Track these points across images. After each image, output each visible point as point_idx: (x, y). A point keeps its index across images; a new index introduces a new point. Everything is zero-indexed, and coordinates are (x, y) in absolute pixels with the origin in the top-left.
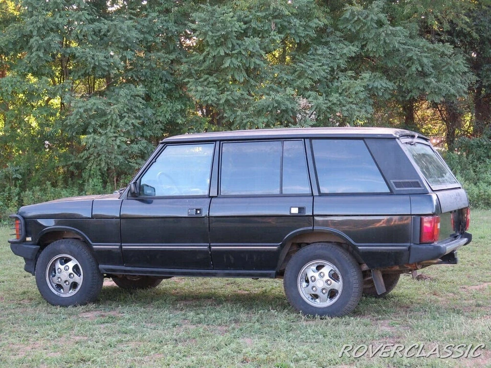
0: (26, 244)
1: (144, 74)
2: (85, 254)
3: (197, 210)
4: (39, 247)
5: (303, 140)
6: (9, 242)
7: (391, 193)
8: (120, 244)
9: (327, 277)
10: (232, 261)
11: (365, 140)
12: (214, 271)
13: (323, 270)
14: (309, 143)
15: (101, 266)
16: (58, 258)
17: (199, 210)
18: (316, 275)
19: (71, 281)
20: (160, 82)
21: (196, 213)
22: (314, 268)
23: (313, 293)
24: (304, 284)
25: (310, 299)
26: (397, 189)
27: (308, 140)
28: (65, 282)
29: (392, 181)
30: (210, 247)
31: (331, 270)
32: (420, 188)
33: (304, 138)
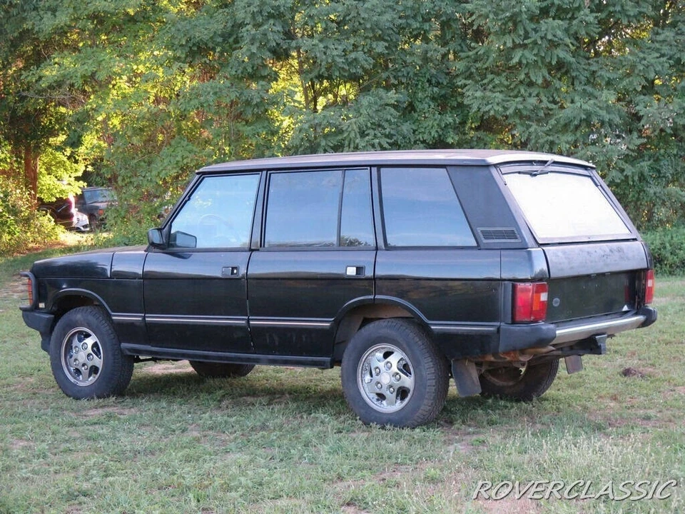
0: (39, 313)
1: (406, 75)
2: (105, 328)
3: (233, 268)
4: (53, 316)
5: (369, 168)
6: (21, 309)
7: (478, 247)
8: (143, 315)
9: (395, 369)
10: (277, 343)
11: (448, 168)
12: (255, 356)
13: (389, 359)
14: (376, 173)
15: (124, 345)
16: (76, 333)
17: (236, 268)
18: (382, 365)
19: (90, 364)
20: (428, 85)
21: (232, 273)
22: (380, 355)
23: (378, 391)
24: (368, 378)
25: (374, 400)
26: (485, 241)
27: (376, 168)
28: (84, 365)
29: (479, 230)
30: (248, 320)
31: (401, 359)
32: (516, 241)
33: (371, 166)
